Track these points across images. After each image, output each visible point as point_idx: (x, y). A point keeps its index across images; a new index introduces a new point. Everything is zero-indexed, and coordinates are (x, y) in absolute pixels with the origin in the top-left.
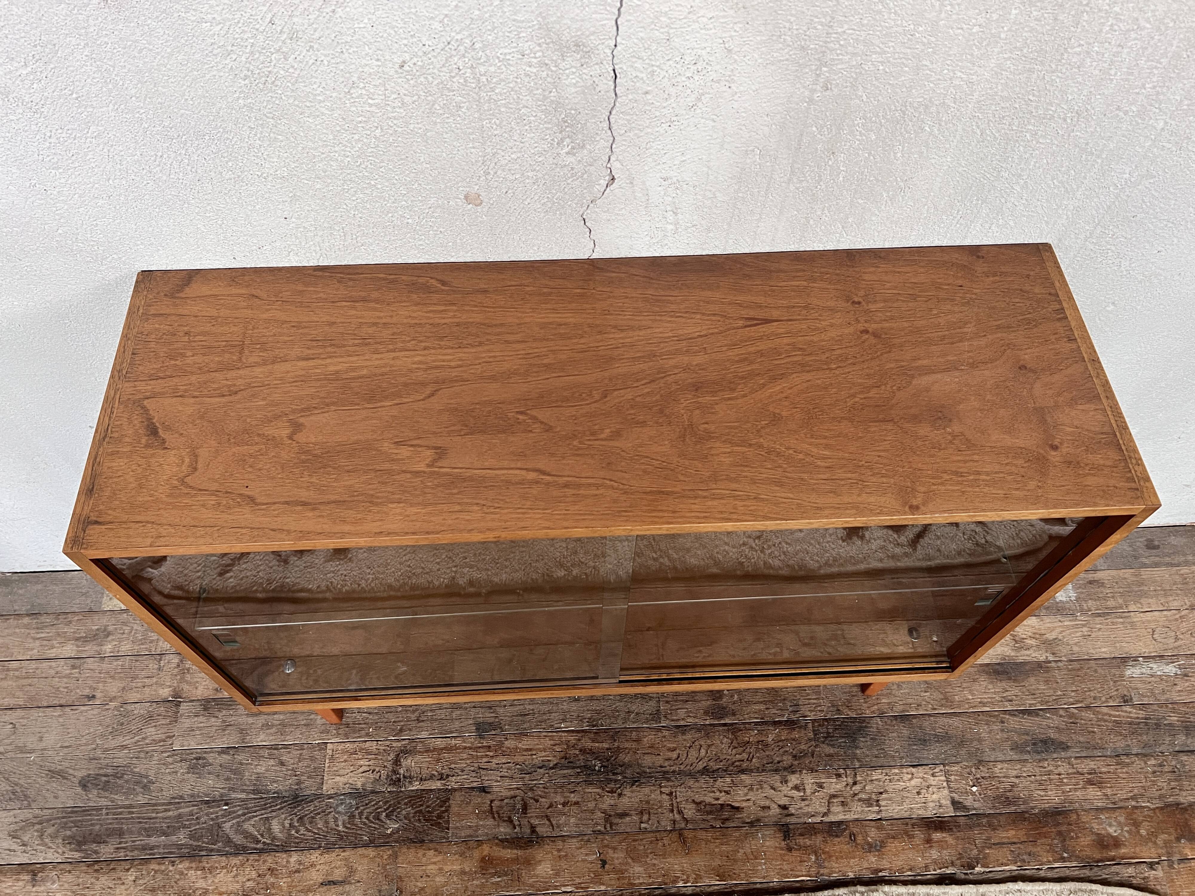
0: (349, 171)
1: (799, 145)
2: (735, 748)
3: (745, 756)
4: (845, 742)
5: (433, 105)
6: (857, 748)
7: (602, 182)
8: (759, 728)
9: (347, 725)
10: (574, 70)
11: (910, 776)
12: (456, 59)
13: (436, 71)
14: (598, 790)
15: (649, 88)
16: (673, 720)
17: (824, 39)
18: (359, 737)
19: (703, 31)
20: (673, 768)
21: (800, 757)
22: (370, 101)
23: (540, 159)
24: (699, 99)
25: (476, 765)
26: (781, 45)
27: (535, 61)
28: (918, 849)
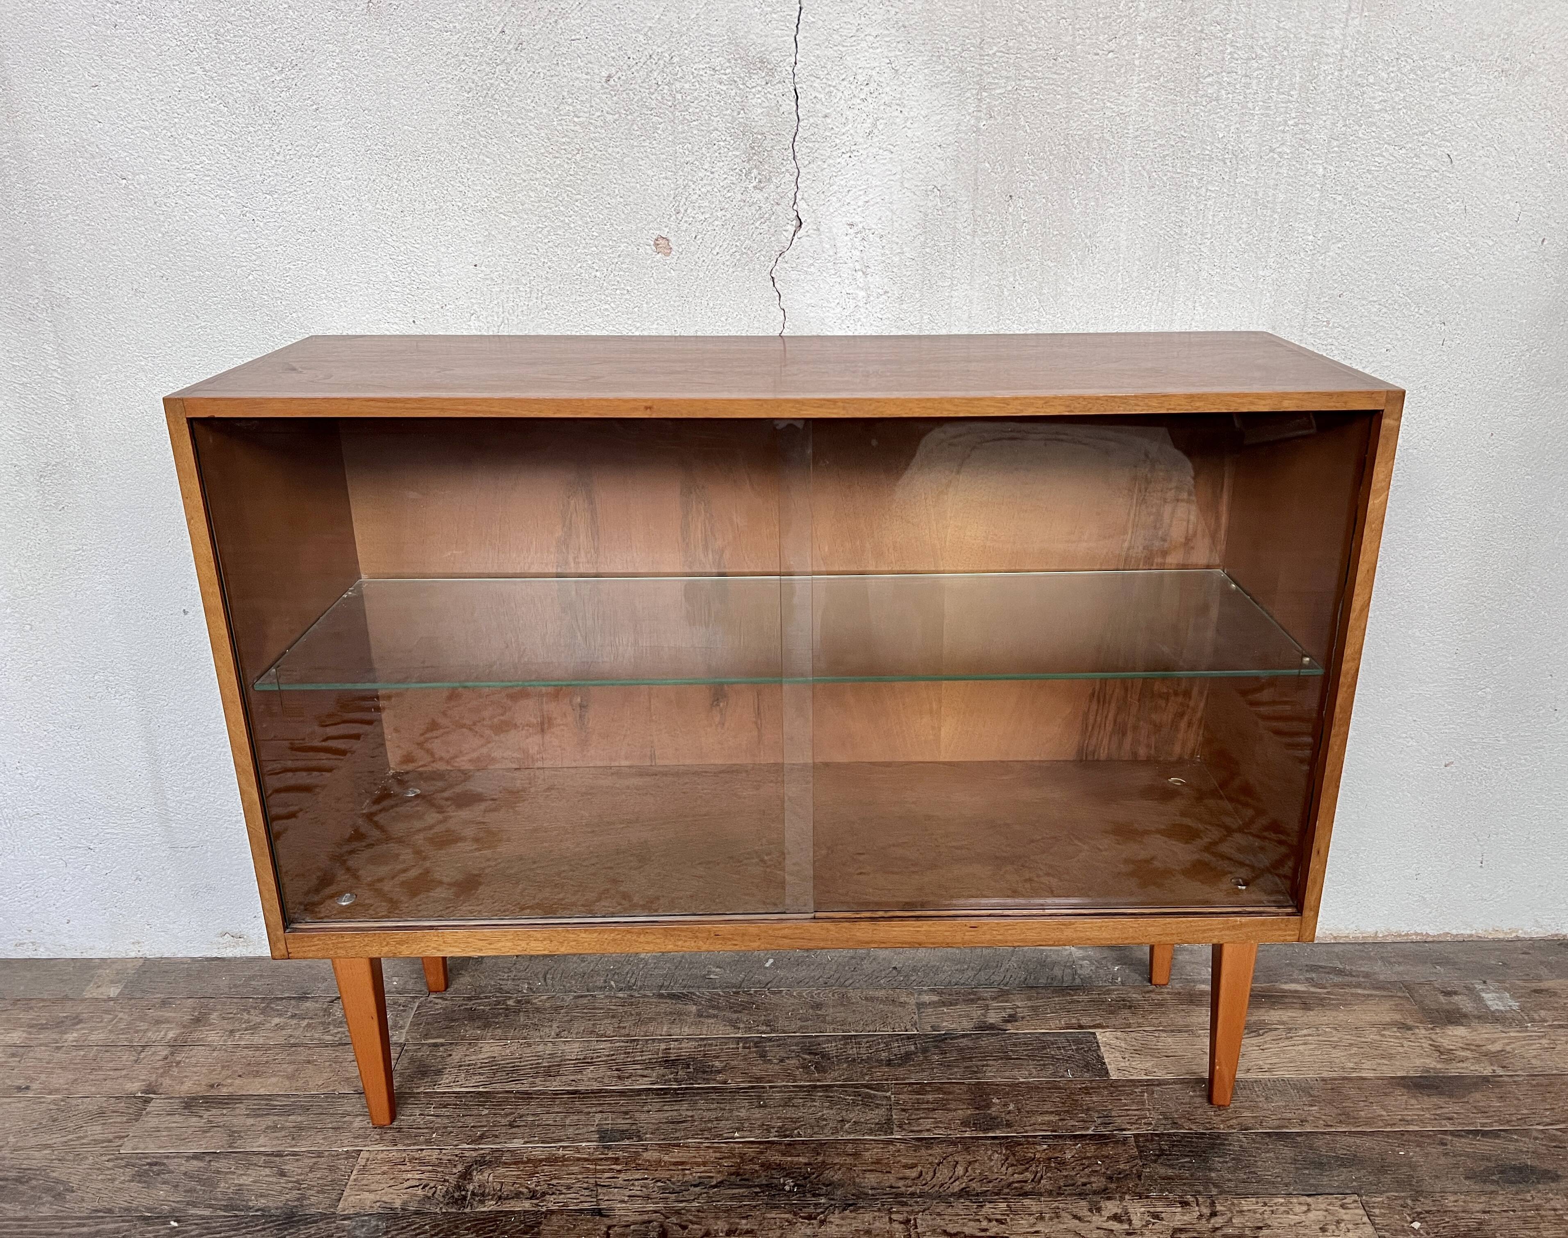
0: (545, 205)
1: (975, 184)
2: (1013, 1165)
3: (1029, 1175)
4: (1190, 1162)
5: (632, 124)
6: (1211, 1170)
7: (789, 227)
8: (1050, 1142)
9: (399, 1130)
10: (760, 89)
11: (1305, 1208)
12: (656, 74)
13: (637, 87)
14: (787, 1216)
15: (828, 111)
16: (912, 1131)
17: (979, 61)
18: (414, 1144)
19: (871, 50)
20: (910, 1189)
21: (1118, 1179)
22: (576, 119)
23: (729, 194)
24: (875, 125)
25: (592, 1181)
26: (941, 67)
27: (725, 77)
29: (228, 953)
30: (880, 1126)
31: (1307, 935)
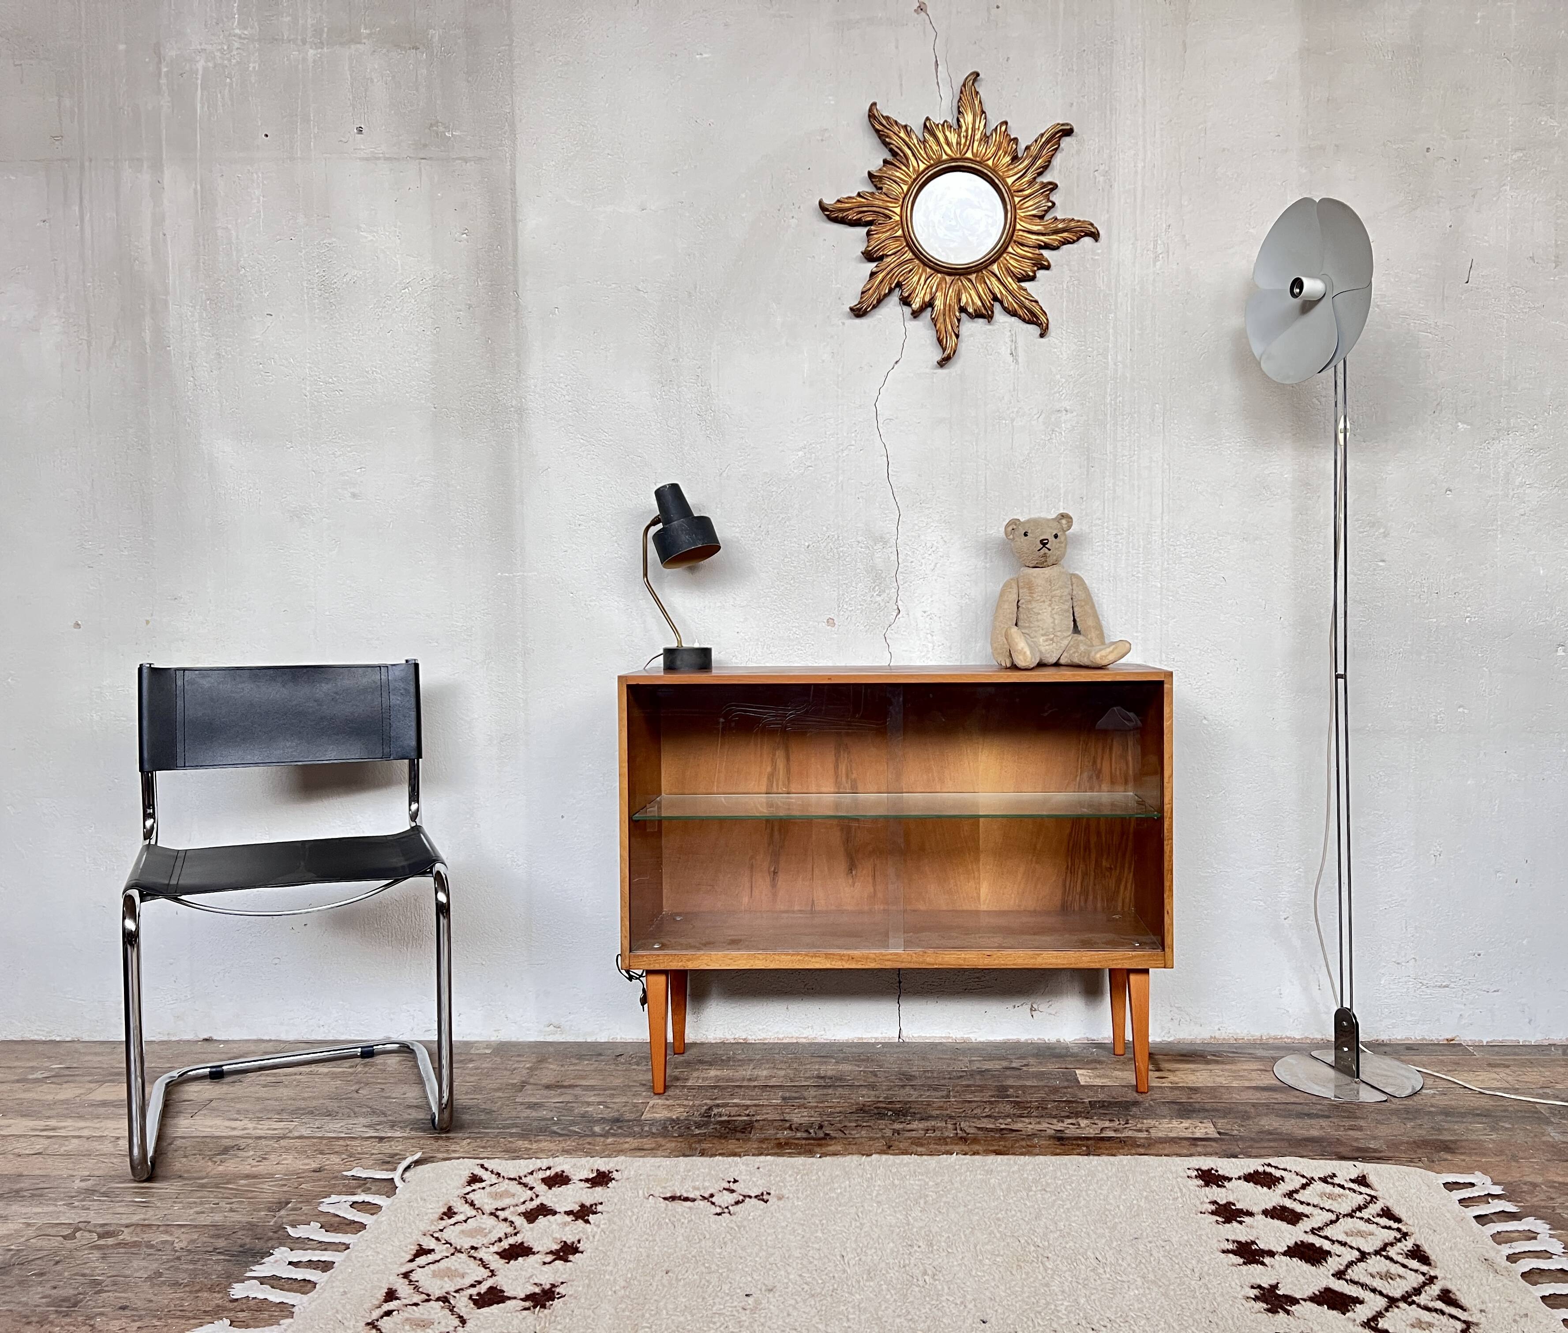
2: (1017, 1108)
3: (1026, 1111)
4: (1119, 1109)
6: (1130, 1111)
7: (894, 613)
8: (1040, 1102)
9: (670, 1095)
14: (888, 1121)
16: (961, 1098)
18: (679, 1100)
19: (933, 532)
20: (958, 1114)
21: (1077, 1113)
23: (864, 598)
25: (780, 1111)
27: (863, 545)
28: (1183, 1147)
29: (550, 1039)
30: (943, 1097)
31: (1169, 963)
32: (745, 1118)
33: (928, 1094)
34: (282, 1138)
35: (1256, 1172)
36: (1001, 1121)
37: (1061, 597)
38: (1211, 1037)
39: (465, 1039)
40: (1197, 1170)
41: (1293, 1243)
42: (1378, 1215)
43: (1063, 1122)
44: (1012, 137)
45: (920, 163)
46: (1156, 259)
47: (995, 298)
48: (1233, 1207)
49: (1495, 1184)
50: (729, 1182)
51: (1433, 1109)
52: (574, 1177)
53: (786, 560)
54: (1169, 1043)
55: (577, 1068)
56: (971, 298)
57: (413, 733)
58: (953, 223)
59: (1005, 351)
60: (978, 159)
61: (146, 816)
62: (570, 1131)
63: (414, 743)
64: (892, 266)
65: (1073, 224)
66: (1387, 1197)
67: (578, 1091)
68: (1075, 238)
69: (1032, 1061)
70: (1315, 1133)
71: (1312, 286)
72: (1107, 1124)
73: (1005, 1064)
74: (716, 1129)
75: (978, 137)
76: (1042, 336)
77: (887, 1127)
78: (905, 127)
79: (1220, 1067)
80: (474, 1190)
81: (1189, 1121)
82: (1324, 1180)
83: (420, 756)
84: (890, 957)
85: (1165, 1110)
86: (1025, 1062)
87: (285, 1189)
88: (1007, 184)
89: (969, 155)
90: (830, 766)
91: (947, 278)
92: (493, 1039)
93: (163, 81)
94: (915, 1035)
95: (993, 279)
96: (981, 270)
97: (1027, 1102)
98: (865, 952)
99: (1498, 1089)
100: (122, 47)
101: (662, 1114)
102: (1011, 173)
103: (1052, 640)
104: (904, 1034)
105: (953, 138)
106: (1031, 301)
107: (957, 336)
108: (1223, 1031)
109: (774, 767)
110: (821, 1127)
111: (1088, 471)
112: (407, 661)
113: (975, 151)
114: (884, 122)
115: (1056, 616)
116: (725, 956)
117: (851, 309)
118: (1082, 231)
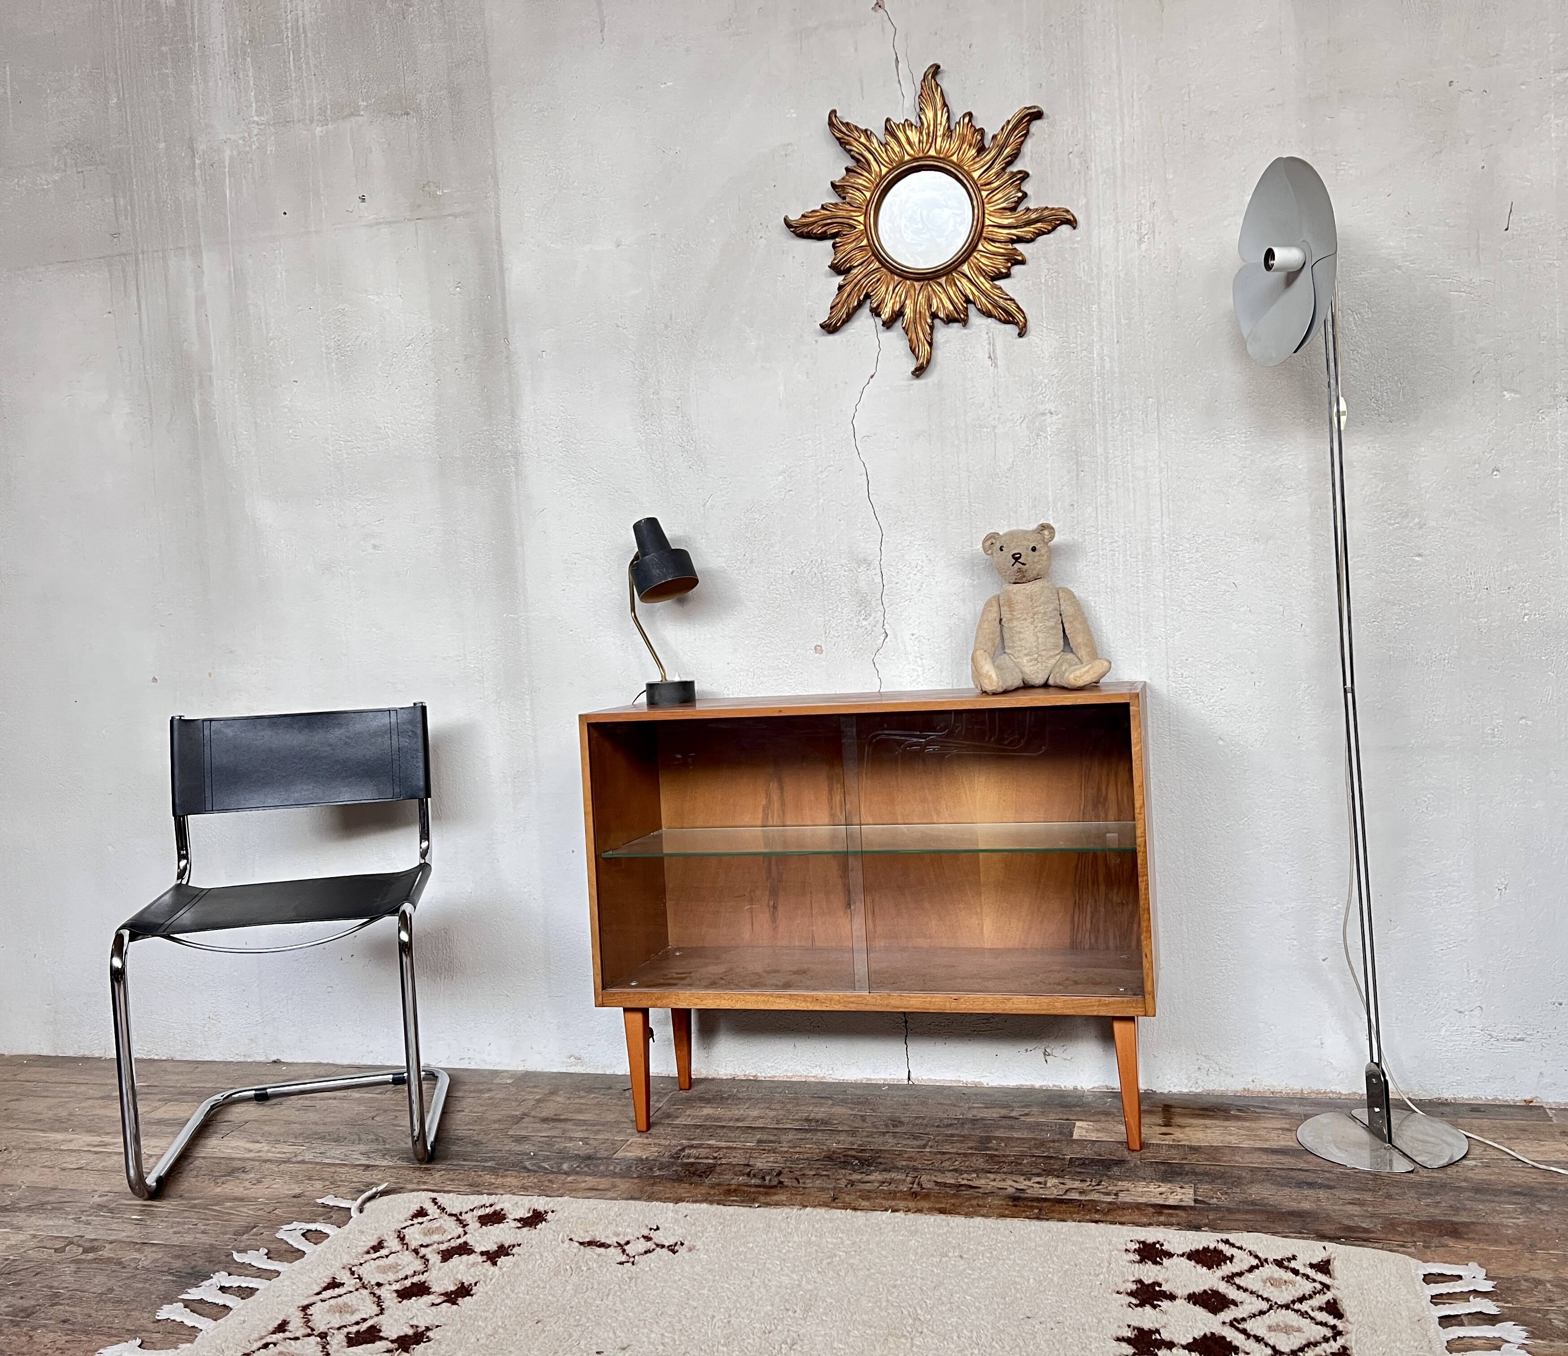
2: (989, 1164)
3: (996, 1167)
4: (1099, 1169)
6: (1109, 1172)
7: (881, 637)
8: (1017, 1157)
9: (650, 1134)
10: (864, 573)
12: (815, 569)
14: (849, 1172)
15: (898, 581)
16: (937, 1149)
18: (657, 1139)
19: (917, 552)
20: (924, 1168)
21: (1050, 1171)
23: (851, 623)
25: (748, 1156)
27: (847, 568)
28: (1145, 1215)
29: (572, 1070)
30: (919, 1147)
31: (1150, 1011)
32: (711, 1161)
33: (905, 1142)
34: (285, 1162)
35: (1206, 1250)
36: (965, 1176)
37: (1045, 613)
38: (1245, 1089)
39: (495, 1068)
40: (1139, 1243)
41: (1202, 1334)
42: (1321, 1309)
43: (1030, 1180)
44: (977, 128)
45: (882, 167)
46: (1140, 241)
47: (968, 301)
48: (1157, 1289)
49: (1488, 1278)
50: (651, 1229)
51: (1464, 1184)
52: (510, 1216)
53: (772, 588)
54: (1196, 1095)
55: (582, 1101)
56: (943, 303)
57: (421, 773)
58: (920, 226)
59: (982, 355)
60: (942, 156)
61: (181, 857)
62: (540, 1167)
63: (422, 783)
64: (859, 277)
65: (1046, 213)
66: (1342, 1288)
67: (569, 1126)
68: (1050, 228)
69: (1035, 1110)
70: (1306, 1206)
71: (1285, 256)
72: (1077, 1184)
73: (1003, 1112)
74: (676, 1171)
75: (940, 133)
76: (1021, 335)
77: (844, 1176)
78: (866, 130)
79: (1239, 1123)
80: (412, 1225)
81: (1169, 1185)
82: (1279, 1263)
83: (428, 795)
84: (853, 999)
85: (1149, 1171)
86: (1026, 1111)
87: (260, 1213)
88: (973, 178)
89: (932, 153)
90: (824, 796)
91: (916, 284)
92: (520, 1069)
93: (197, 173)
94: (924, 1078)
95: (964, 281)
96: (950, 272)
97: (1004, 1156)
98: (830, 993)
99: (1557, 1163)
100: (162, 145)
101: (635, 1153)
102: (977, 166)
103: (1036, 659)
104: (912, 1076)
105: (914, 136)
106: (1006, 299)
107: (931, 344)
108: (1257, 1083)
109: (769, 801)
110: (779, 1174)
111: (1077, 475)
112: (415, 704)
113: (938, 147)
114: (844, 129)
115: (1040, 635)
116: (692, 995)
117: (822, 326)
118: (1057, 220)
